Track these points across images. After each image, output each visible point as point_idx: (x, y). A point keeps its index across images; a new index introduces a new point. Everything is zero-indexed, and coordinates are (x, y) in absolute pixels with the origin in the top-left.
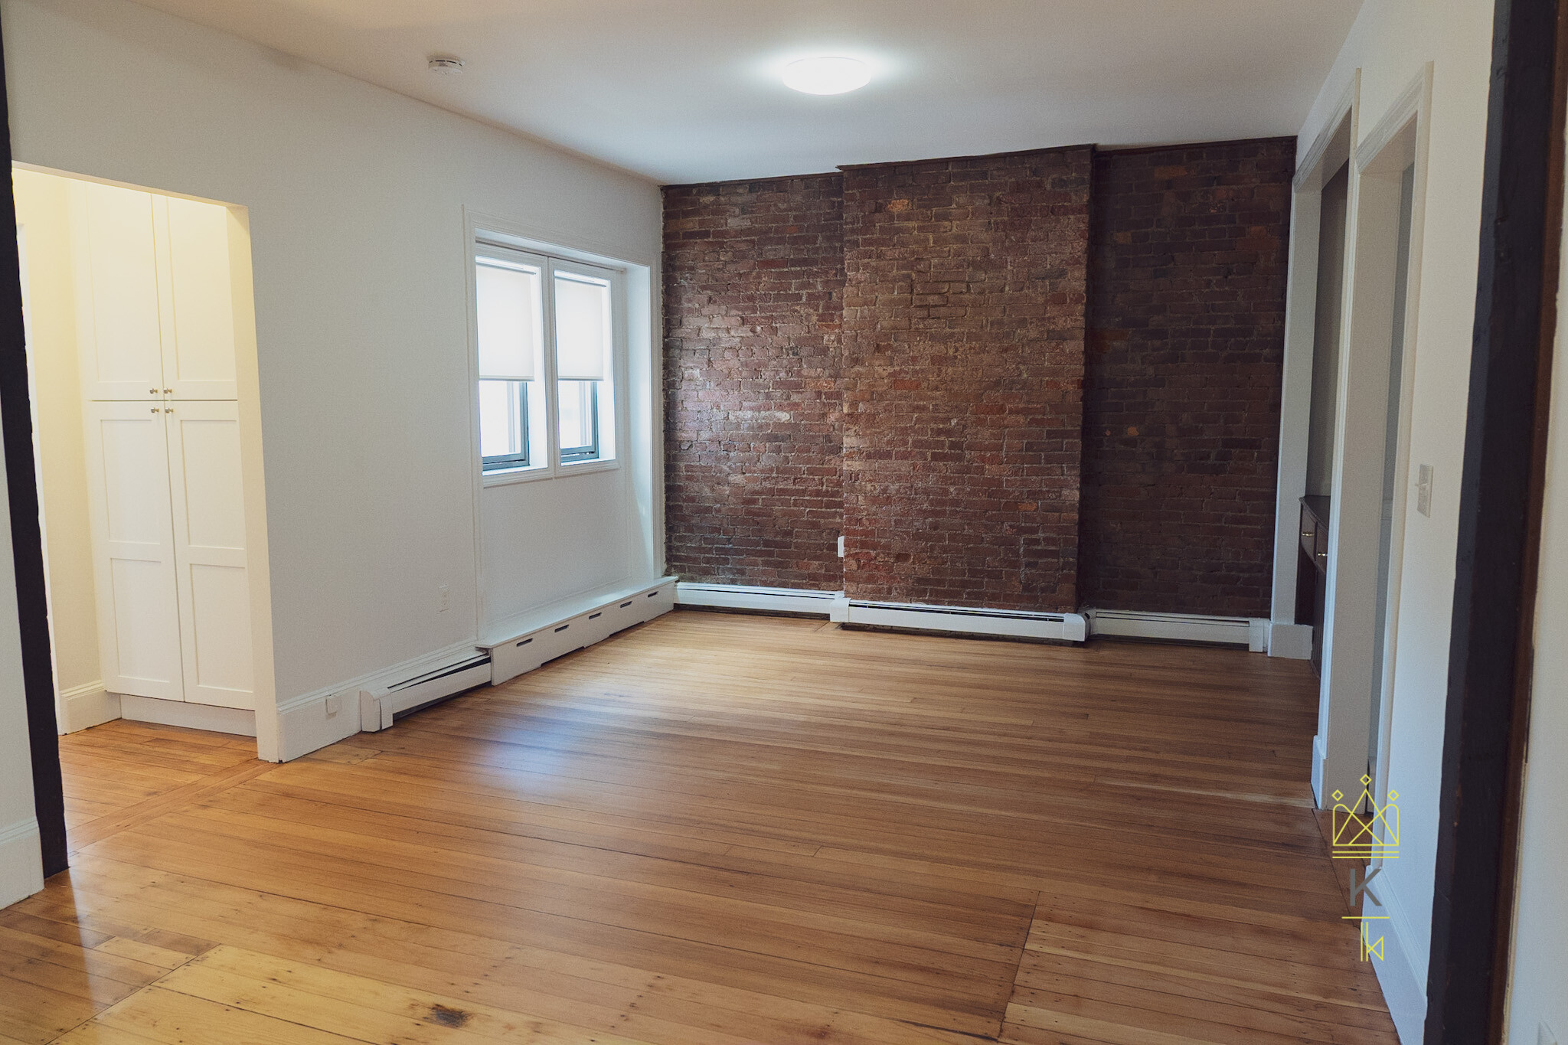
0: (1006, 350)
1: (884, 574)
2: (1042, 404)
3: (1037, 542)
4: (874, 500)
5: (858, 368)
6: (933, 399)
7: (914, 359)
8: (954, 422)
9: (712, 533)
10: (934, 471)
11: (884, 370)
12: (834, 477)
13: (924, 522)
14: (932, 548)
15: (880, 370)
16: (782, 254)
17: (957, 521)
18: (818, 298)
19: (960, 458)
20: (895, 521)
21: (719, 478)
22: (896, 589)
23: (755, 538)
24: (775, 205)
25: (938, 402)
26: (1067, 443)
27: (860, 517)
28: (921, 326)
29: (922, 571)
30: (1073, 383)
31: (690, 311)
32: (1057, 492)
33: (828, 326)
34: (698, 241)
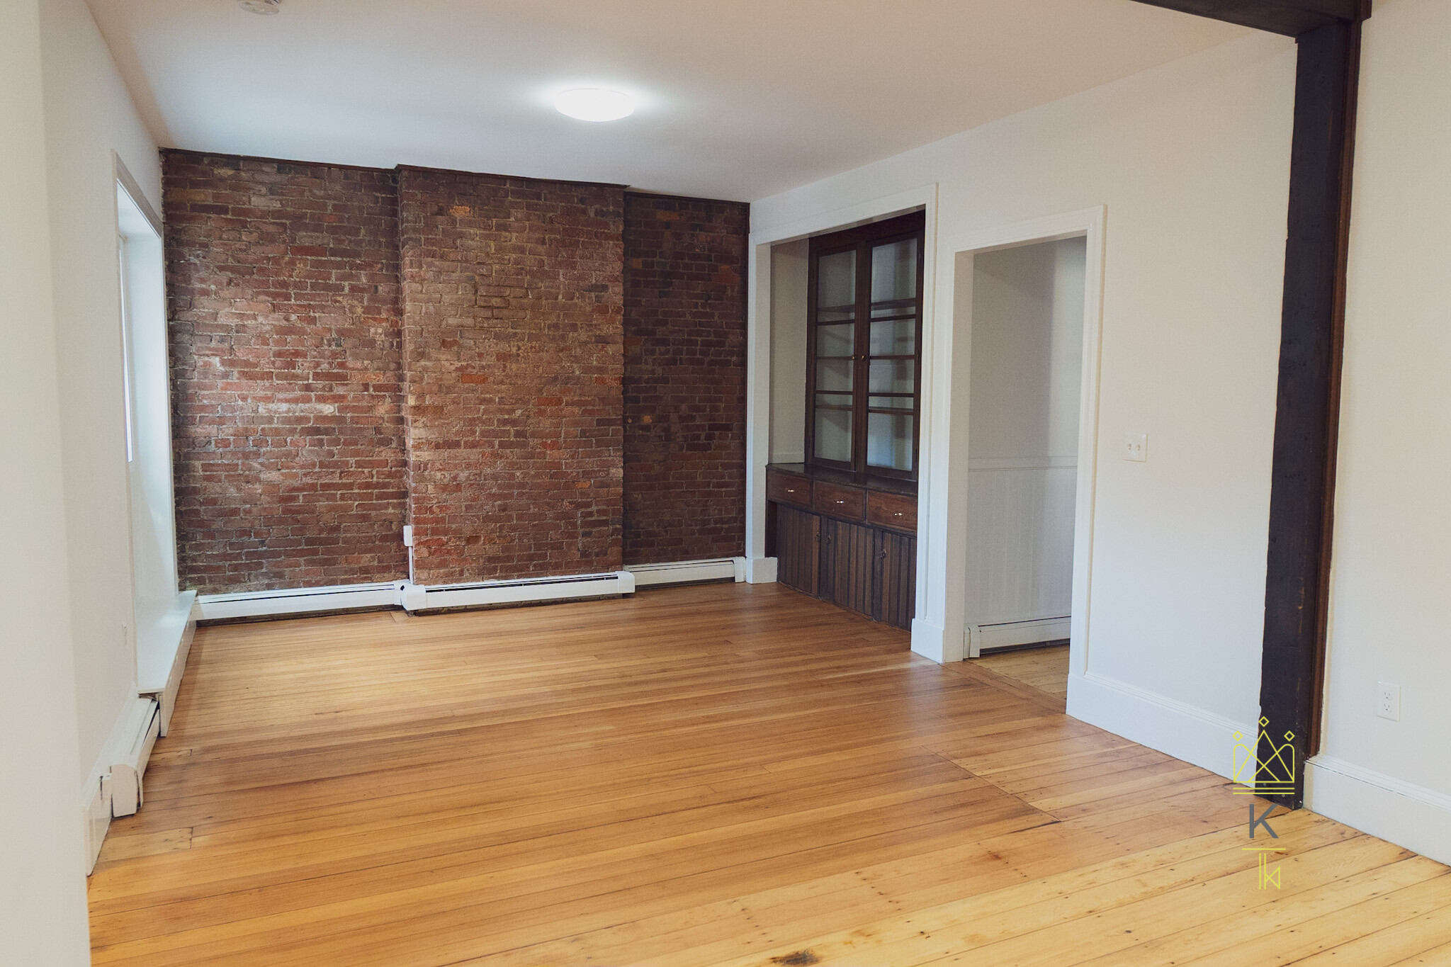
0: (562, 350)
1: (455, 557)
2: (592, 397)
3: (591, 514)
4: (445, 488)
5: (423, 363)
6: (499, 392)
7: (480, 355)
8: (519, 412)
9: (241, 536)
10: (501, 457)
11: (451, 364)
12: (386, 469)
13: (493, 506)
14: (501, 528)
15: (447, 364)
16: (319, 242)
17: (524, 501)
18: (362, 290)
19: (524, 445)
20: (466, 507)
21: (247, 476)
22: (468, 570)
23: (295, 537)
24: (310, 191)
25: (503, 395)
26: (612, 429)
27: (431, 505)
28: (486, 325)
29: (492, 550)
30: (616, 379)
31: (205, 293)
32: (606, 471)
33: (374, 319)
34: (212, 216)
